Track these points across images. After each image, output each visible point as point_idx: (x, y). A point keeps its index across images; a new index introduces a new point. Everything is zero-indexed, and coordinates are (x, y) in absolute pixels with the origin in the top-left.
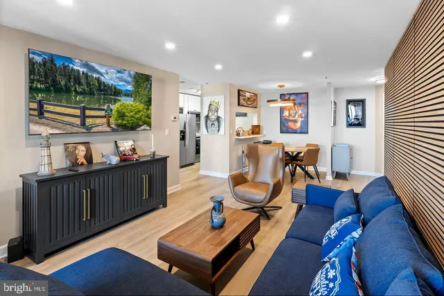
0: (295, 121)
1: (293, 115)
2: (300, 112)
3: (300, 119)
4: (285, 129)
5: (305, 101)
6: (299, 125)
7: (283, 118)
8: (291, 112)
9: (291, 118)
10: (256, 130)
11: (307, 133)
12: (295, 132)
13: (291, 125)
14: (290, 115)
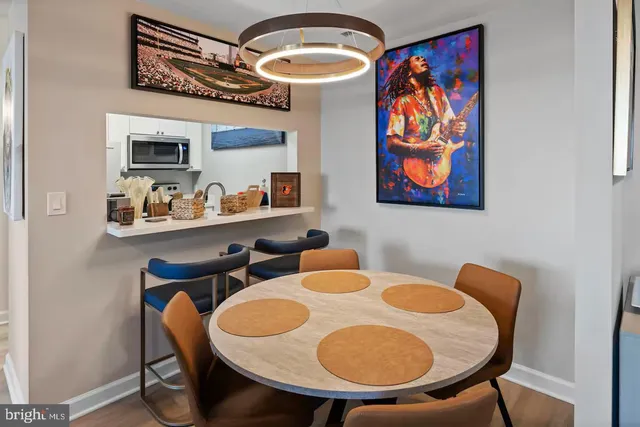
0: (429, 156)
1: (422, 128)
2: (450, 114)
3: (451, 146)
4: (394, 188)
5: (470, 66)
6: (443, 168)
7: (385, 146)
8: (417, 117)
9: (413, 143)
10: (286, 188)
11: (479, 205)
12: (428, 199)
13: (414, 169)
14: (409, 130)
